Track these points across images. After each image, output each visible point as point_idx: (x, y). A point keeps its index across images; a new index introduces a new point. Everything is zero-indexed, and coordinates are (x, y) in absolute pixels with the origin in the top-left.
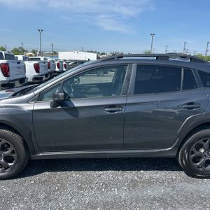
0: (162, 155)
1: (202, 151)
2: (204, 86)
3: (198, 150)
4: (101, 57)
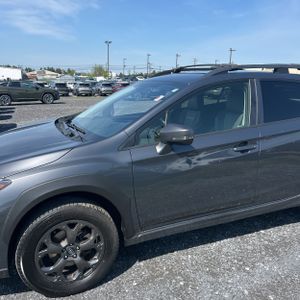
4: (28, 74)
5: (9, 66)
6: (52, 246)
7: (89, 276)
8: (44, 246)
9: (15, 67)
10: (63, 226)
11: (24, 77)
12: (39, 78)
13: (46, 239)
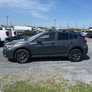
0: (65, 56)
1: (75, 55)
2: (75, 38)
3: (74, 54)
5: (29, 26)
6: (19, 55)
7: (25, 61)
8: (18, 55)
9: (30, 27)
10: (21, 52)
11: (32, 29)
12: (36, 30)
13: (18, 54)
